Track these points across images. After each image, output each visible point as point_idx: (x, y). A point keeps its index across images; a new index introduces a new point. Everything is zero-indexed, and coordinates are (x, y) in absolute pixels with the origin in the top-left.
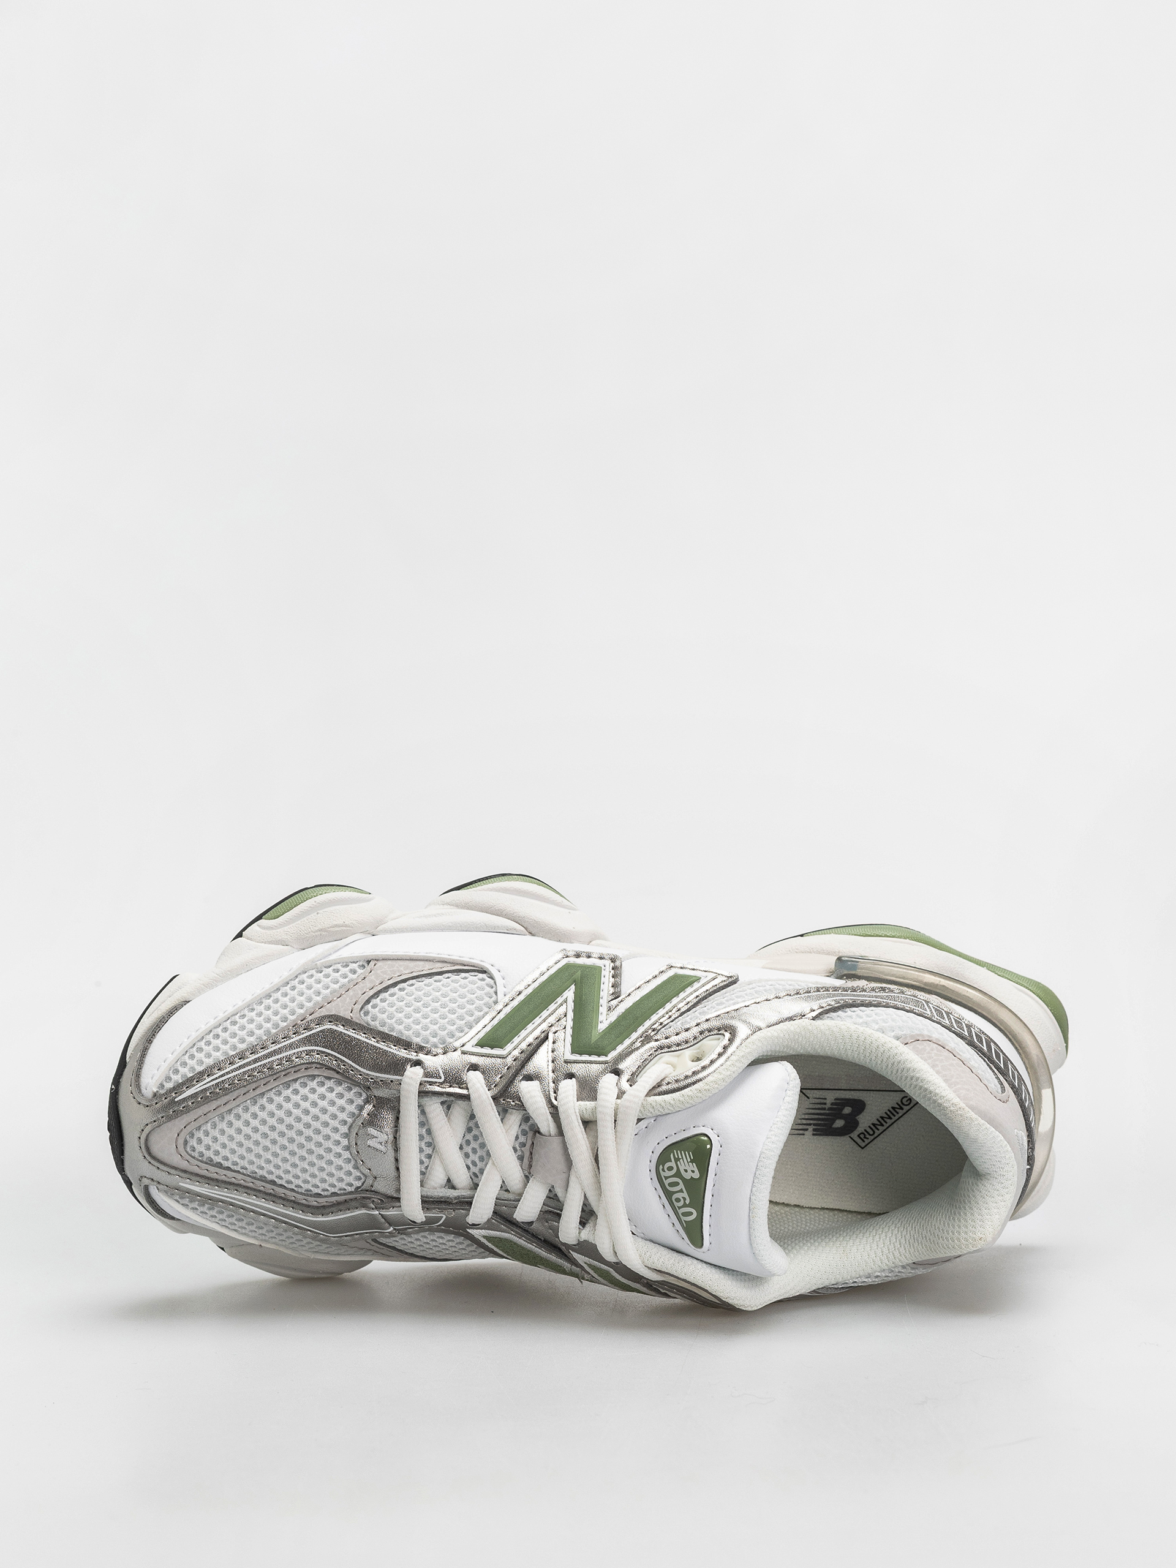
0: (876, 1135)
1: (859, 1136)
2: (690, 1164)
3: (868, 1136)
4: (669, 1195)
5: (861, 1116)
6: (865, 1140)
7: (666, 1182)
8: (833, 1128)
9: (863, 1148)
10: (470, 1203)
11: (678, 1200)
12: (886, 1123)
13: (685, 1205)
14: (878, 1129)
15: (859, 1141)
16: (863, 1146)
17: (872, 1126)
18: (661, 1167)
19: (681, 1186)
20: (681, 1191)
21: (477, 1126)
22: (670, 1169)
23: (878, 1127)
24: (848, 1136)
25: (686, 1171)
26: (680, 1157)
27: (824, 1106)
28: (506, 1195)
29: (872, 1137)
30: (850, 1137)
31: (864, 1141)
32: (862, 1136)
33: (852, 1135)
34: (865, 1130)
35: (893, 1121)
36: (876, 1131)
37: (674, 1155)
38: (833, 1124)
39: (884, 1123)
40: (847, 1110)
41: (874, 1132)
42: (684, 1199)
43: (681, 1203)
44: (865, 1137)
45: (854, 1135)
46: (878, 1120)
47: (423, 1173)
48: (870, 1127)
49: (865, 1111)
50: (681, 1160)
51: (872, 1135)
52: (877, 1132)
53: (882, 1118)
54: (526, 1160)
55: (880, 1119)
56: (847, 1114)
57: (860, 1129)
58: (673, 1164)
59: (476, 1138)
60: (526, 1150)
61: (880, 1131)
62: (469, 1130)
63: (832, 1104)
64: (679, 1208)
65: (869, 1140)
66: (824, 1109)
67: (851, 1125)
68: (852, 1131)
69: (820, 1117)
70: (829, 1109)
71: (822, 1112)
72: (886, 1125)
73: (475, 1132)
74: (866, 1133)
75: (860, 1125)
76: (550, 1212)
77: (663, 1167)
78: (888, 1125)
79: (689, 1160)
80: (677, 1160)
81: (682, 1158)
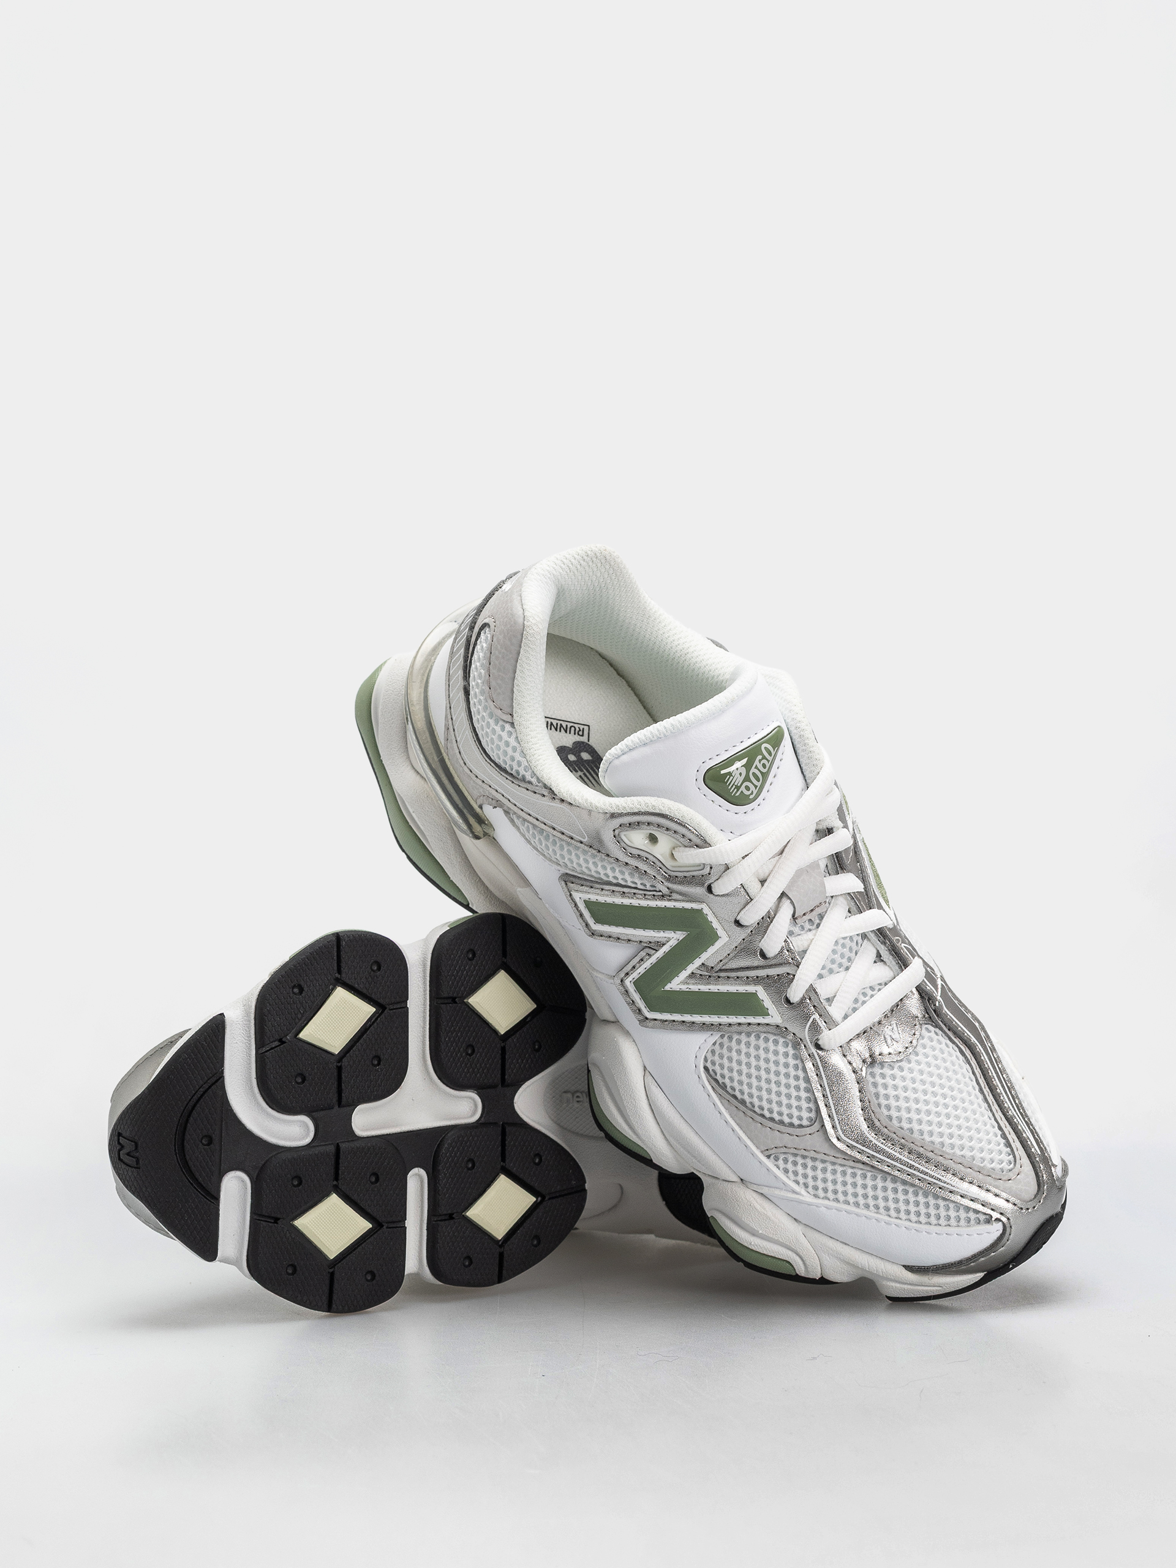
0: (572, 724)
1: (582, 735)
2: (733, 775)
3: (577, 729)
4: (765, 776)
5: (568, 745)
6: (581, 729)
7: (758, 784)
8: (592, 756)
9: (589, 726)
10: (879, 930)
11: (764, 766)
12: (557, 724)
13: (764, 758)
14: (567, 726)
15: (586, 732)
16: (587, 727)
17: (568, 732)
18: (751, 797)
19: (753, 770)
20: (756, 767)
21: (823, 968)
22: (747, 788)
23: (565, 727)
24: (589, 743)
25: (740, 774)
26: (734, 786)
27: (583, 776)
28: (854, 909)
29: (576, 725)
30: (589, 741)
31: (583, 729)
32: (581, 733)
33: (586, 741)
34: (575, 734)
35: (552, 720)
36: (569, 727)
37: (736, 793)
38: (590, 760)
39: (559, 725)
40: (572, 758)
41: (571, 727)
42: (760, 761)
43: (764, 761)
44: (580, 730)
45: (584, 739)
46: (560, 731)
47: (886, 984)
48: (570, 733)
49: (561, 745)
50: (736, 784)
51: (575, 727)
52: (569, 725)
53: (556, 730)
54: (818, 911)
55: (558, 729)
56: (575, 755)
57: (578, 738)
58: (743, 788)
59: (833, 961)
60: (814, 916)
61: (567, 723)
62: (831, 971)
63: (576, 771)
64: (768, 761)
65: (579, 726)
66: (585, 774)
67: (580, 747)
68: (583, 743)
69: (592, 773)
70: (582, 771)
71: (588, 774)
72: (559, 722)
73: (830, 966)
74: (577, 731)
75: (574, 741)
76: (840, 864)
77: (749, 795)
78: (558, 722)
79: (732, 778)
80: (738, 788)
81: (734, 784)
